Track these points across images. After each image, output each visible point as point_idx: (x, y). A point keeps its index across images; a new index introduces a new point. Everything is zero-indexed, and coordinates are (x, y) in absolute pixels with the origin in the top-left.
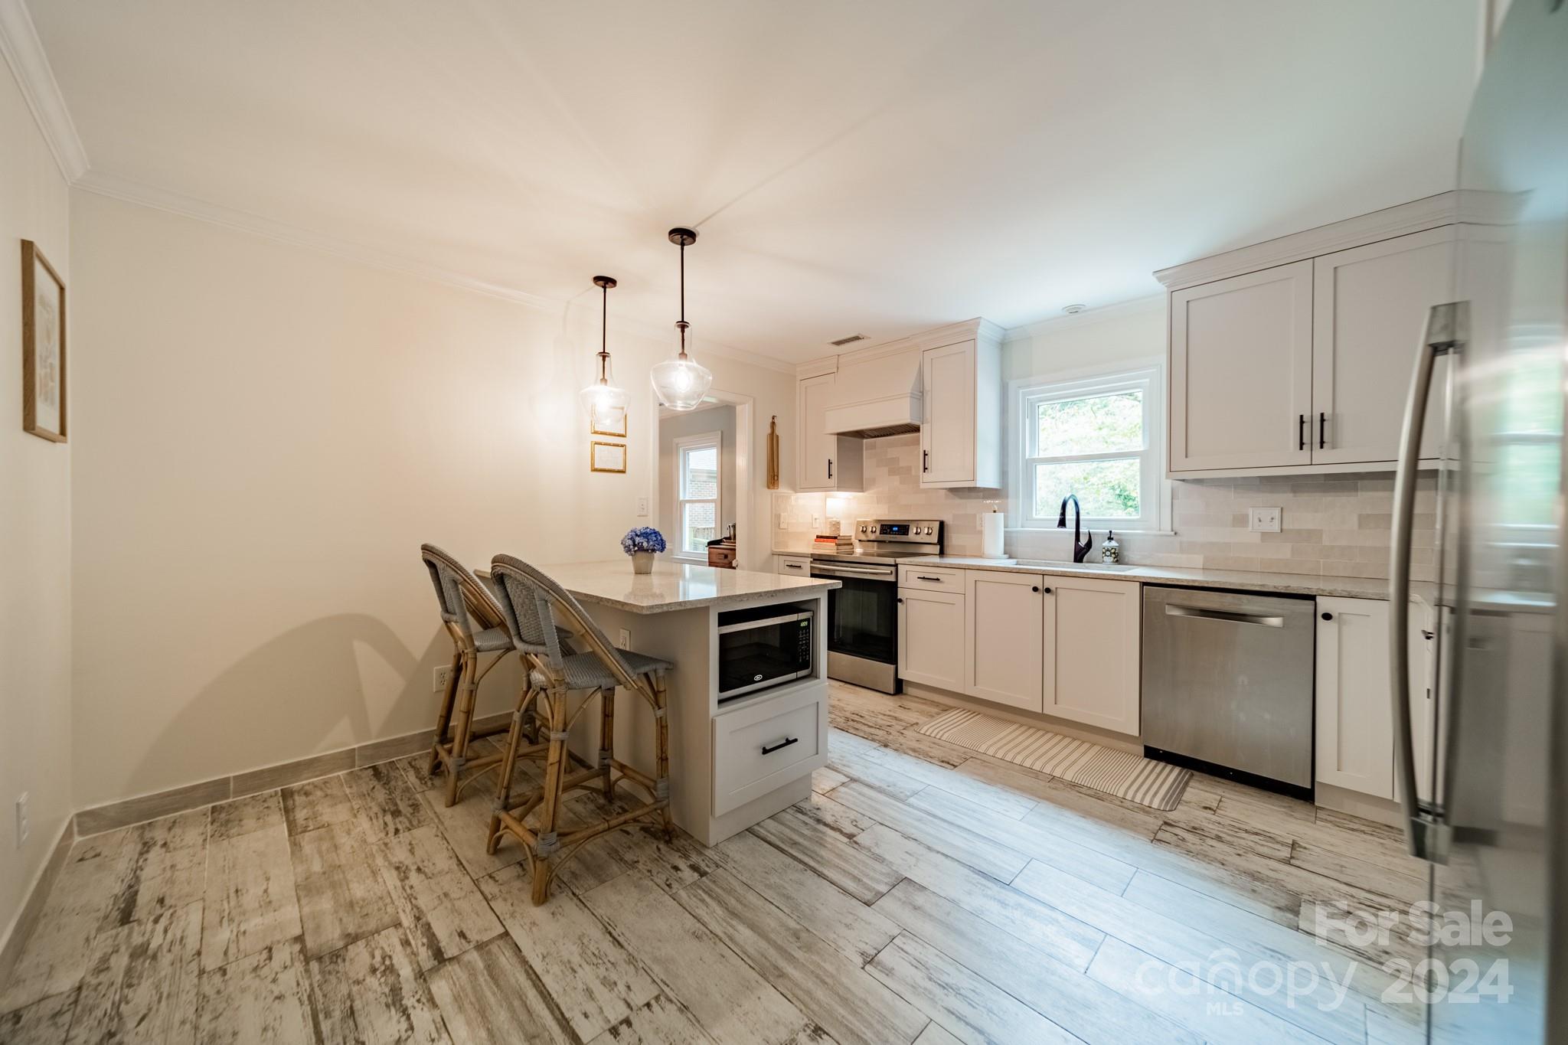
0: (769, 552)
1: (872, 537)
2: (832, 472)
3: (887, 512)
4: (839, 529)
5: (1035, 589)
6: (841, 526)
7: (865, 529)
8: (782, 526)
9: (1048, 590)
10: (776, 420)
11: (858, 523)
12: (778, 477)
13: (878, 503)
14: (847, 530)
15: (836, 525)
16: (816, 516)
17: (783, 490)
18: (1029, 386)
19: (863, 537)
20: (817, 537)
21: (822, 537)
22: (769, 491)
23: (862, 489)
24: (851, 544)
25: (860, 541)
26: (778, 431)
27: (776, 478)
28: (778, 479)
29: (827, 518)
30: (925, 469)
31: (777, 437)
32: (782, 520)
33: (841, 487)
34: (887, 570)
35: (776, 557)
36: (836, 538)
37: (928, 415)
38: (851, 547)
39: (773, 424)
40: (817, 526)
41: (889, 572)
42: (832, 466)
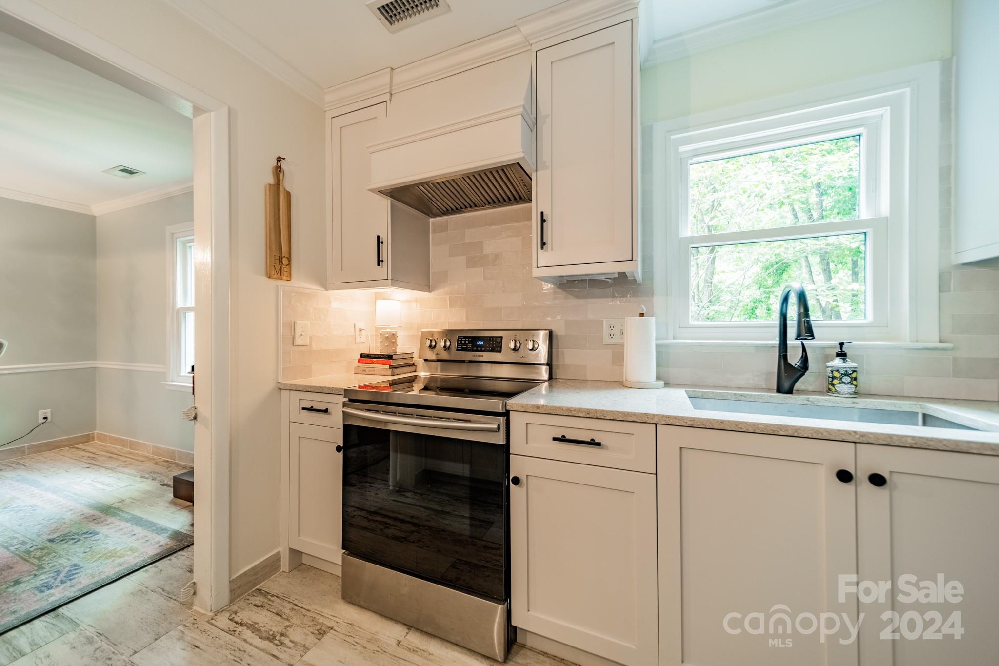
0: (271, 386)
1: (445, 355)
2: (384, 257)
3: (465, 319)
4: (394, 344)
5: (844, 476)
6: (398, 339)
7: (433, 344)
8: (298, 341)
9: (877, 480)
10: (283, 165)
11: (424, 334)
12: (289, 260)
13: (451, 306)
14: (406, 345)
15: (391, 338)
16: (360, 325)
17: (299, 282)
18: (686, 129)
19: (431, 355)
20: (362, 356)
21: (369, 356)
22: (273, 283)
23: (427, 287)
24: (413, 365)
25: (425, 360)
26: (288, 184)
27: (285, 261)
28: (289, 264)
29: (377, 329)
30: (543, 244)
31: (288, 195)
32: (298, 331)
33: (397, 279)
34: (491, 423)
35: (285, 394)
36: (390, 357)
37: (545, 154)
38: (413, 368)
39: (278, 171)
40: (363, 339)
41: (496, 426)
42: (384, 247)
